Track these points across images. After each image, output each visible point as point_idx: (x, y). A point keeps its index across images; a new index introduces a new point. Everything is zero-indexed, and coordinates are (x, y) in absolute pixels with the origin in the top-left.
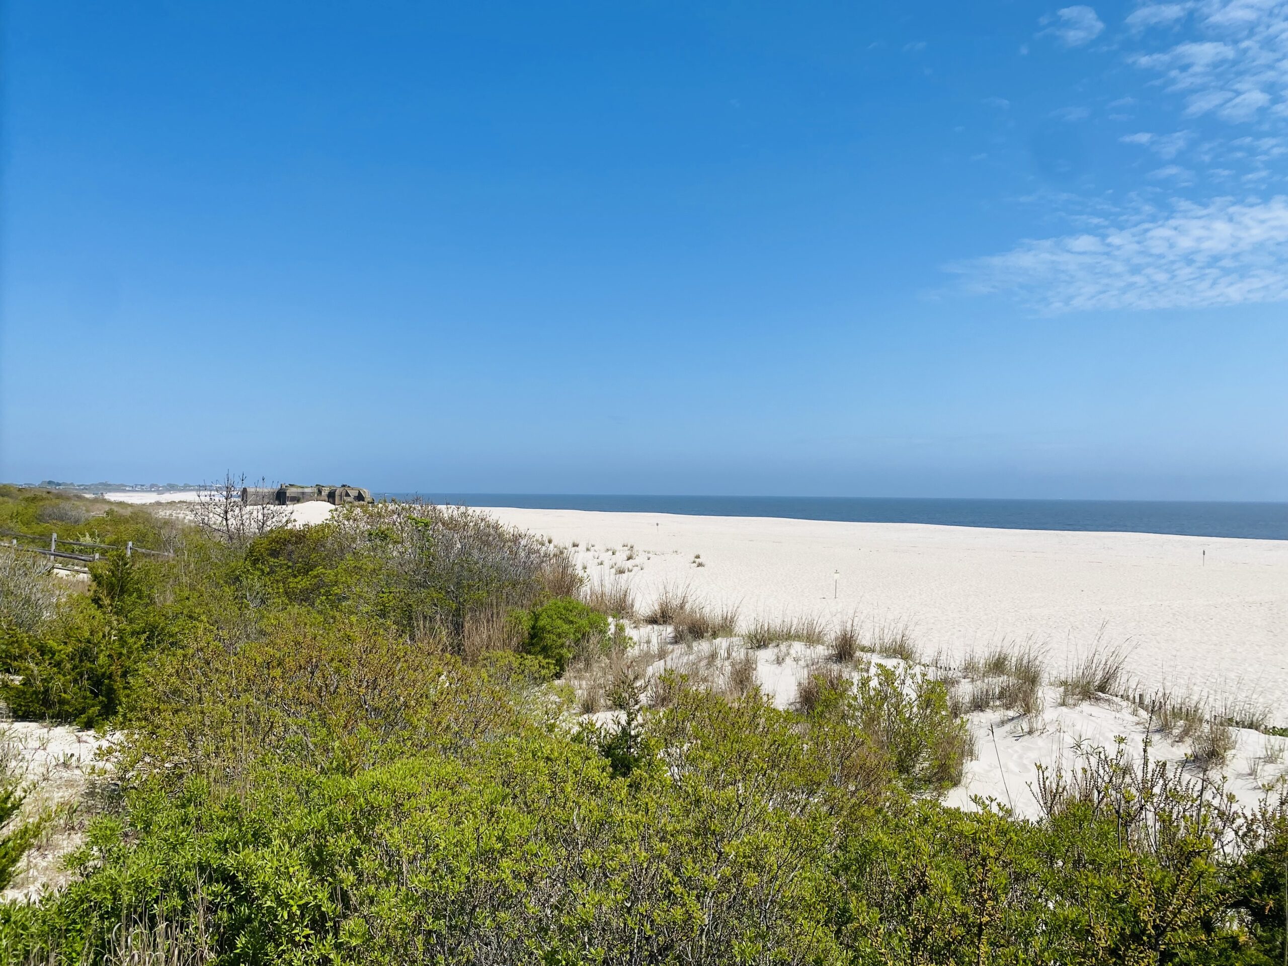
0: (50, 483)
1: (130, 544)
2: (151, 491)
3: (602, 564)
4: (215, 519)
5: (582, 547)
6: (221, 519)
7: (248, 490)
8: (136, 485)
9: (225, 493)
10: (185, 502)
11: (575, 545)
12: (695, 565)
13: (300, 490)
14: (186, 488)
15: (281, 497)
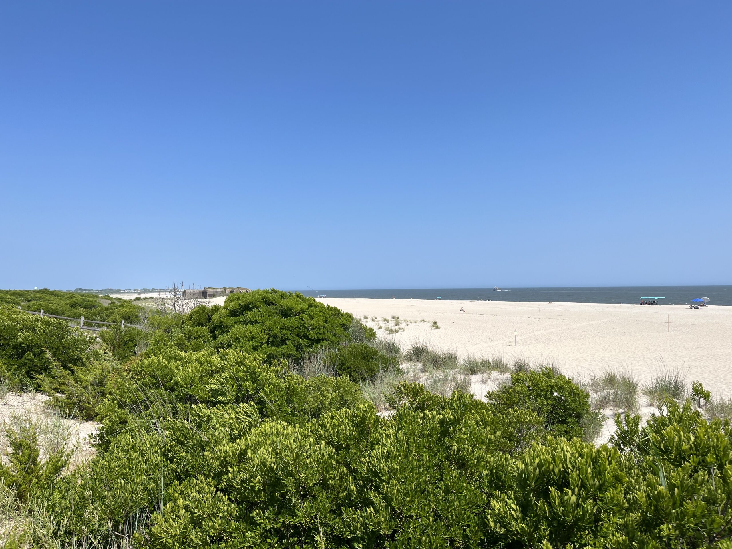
0: (80, 289)
1: (123, 321)
2: (134, 293)
3: (380, 328)
4: (169, 306)
5: (369, 319)
6: (171, 307)
7: (186, 291)
8: (126, 290)
9: (173, 293)
10: (152, 298)
11: (366, 318)
12: (433, 328)
13: (215, 290)
14: (153, 291)
15: (204, 294)
